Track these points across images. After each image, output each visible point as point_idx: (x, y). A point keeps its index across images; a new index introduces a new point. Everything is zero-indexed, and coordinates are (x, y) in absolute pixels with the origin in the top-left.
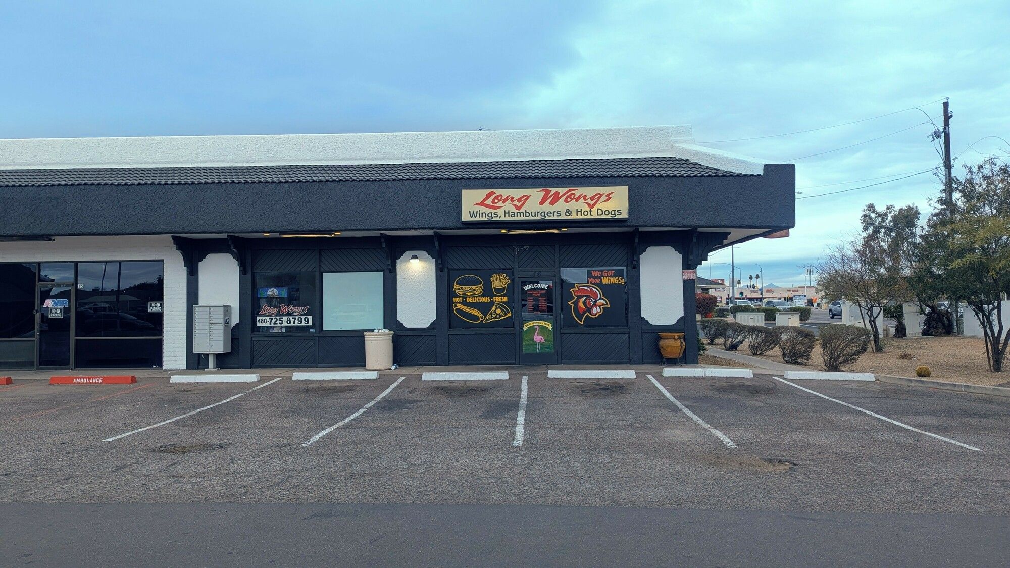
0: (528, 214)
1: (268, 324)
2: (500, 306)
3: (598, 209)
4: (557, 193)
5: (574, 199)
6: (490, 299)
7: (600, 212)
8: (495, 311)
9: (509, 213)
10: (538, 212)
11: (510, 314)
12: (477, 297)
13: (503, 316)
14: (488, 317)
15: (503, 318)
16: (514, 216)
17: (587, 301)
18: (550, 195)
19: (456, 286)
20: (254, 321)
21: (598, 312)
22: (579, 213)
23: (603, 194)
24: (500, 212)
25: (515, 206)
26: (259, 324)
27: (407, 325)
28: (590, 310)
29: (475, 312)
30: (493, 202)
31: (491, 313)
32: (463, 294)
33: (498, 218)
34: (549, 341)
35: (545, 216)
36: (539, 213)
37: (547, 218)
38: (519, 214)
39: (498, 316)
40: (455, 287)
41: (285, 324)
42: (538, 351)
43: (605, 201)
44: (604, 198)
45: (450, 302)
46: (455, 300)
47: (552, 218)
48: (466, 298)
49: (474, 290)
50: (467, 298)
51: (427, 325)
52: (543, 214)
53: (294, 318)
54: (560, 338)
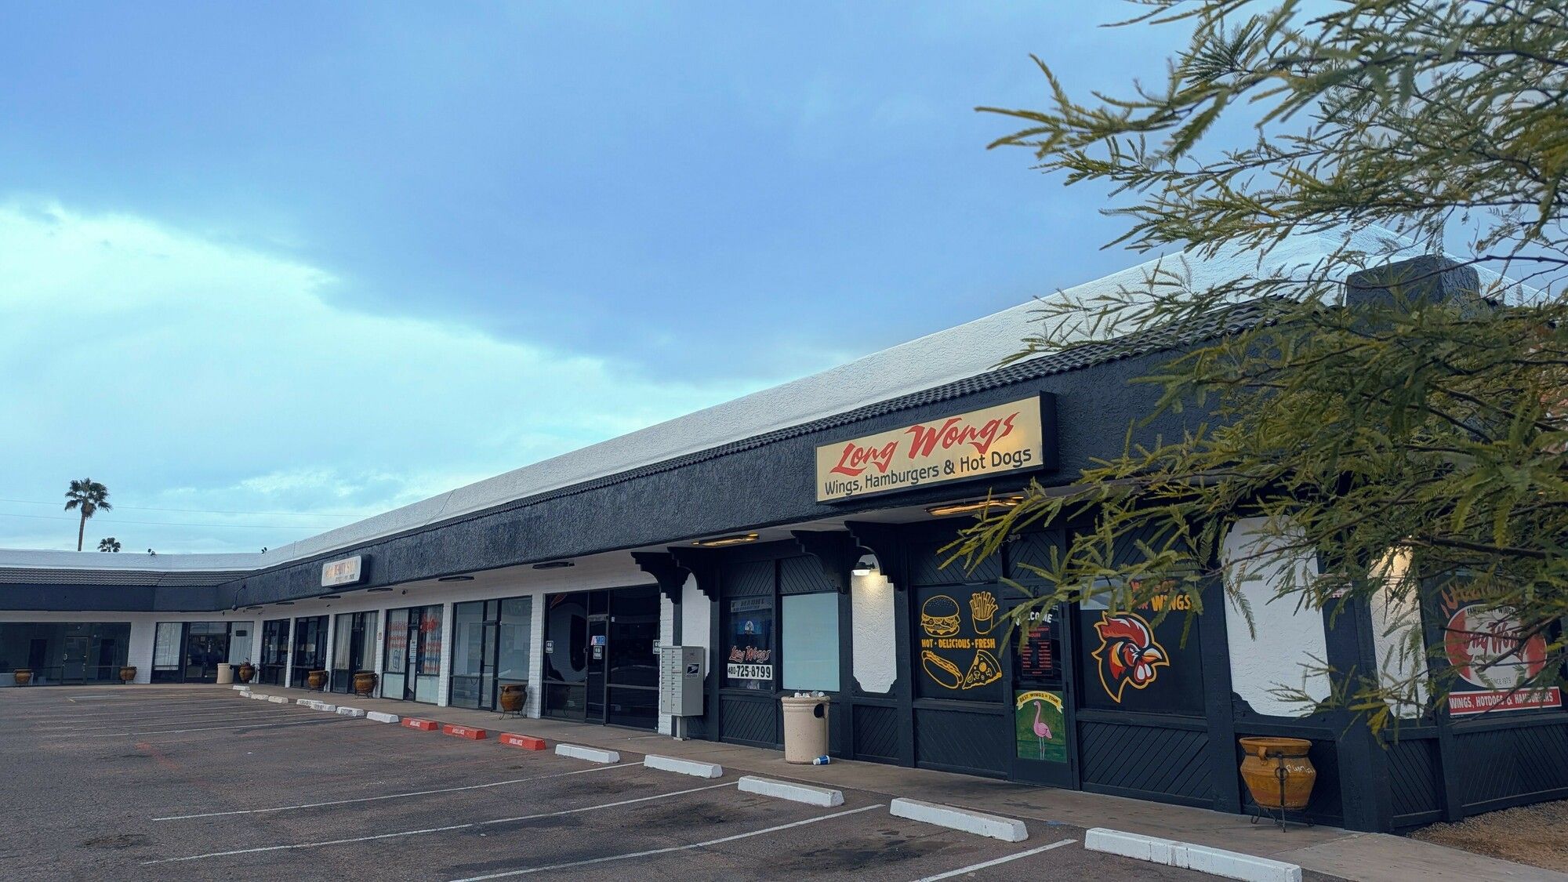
0: (895, 479)
1: (736, 676)
2: (985, 656)
3: (993, 453)
4: (932, 430)
5: (956, 438)
6: (971, 642)
7: (997, 459)
8: (978, 667)
9: (871, 480)
10: (908, 473)
11: (999, 675)
12: (952, 638)
13: (989, 678)
14: (969, 678)
15: (989, 681)
16: (878, 485)
17: (1125, 650)
18: (923, 437)
19: (925, 618)
20: (724, 671)
21: (1147, 678)
22: (965, 466)
23: (1000, 421)
24: (861, 479)
25: (878, 465)
26: (730, 676)
27: (864, 686)
28: (1131, 671)
29: (951, 668)
30: (853, 464)
31: (973, 670)
32: (935, 633)
33: (858, 492)
34: (1058, 737)
35: (917, 479)
36: (910, 475)
37: (921, 482)
38: (883, 479)
39: (983, 677)
40: (923, 619)
41: (750, 676)
42: (1042, 756)
43: (1003, 435)
44: (1002, 428)
45: (917, 648)
46: (923, 643)
47: (927, 481)
48: (937, 640)
49: (948, 624)
50: (940, 641)
51: (886, 689)
52: (914, 475)
53: (758, 668)
54: (1077, 731)
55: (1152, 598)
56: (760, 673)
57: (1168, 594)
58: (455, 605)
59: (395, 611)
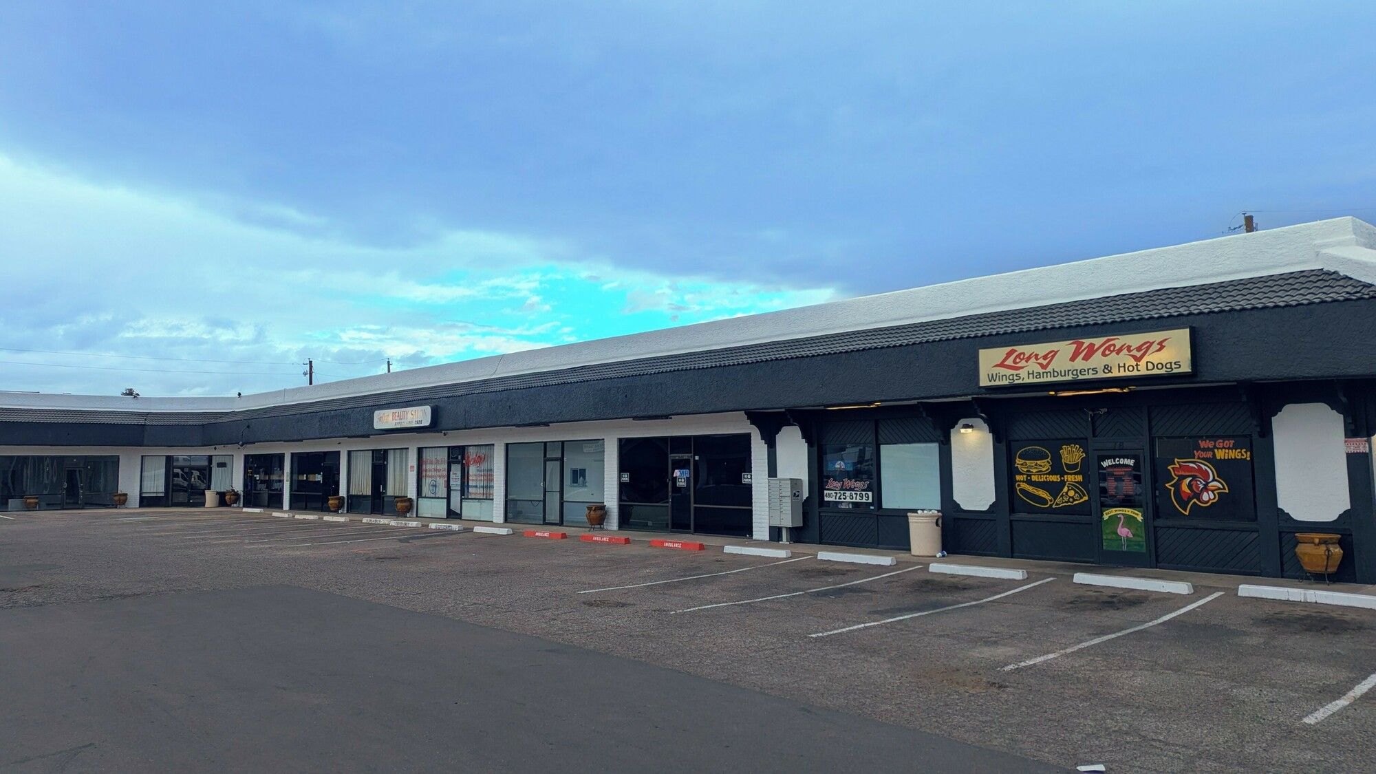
0: (1056, 374)
1: (833, 499)
2: (1074, 486)
3: (1147, 362)
4: (1092, 345)
5: (1113, 351)
6: (1060, 477)
7: (1150, 366)
8: (1067, 493)
9: (1033, 374)
10: (1068, 371)
11: (1086, 498)
12: (1044, 475)
13: (1077, 500)
14: (1058, 500)
15: (1077, 502)
16: (1040, 377)
17: (1193, 482)
18: (1083, 348)
19: (1019, 461)
20: (821, 496)
21: (1210, 499)
22: (1122, 369)
23: (1154, 342)
24: (1023, 373)
25: (1041, 364)
26: (826, 499)
27: (964, 507)
28: (1198, 496)
29: (1042, 493)
30: (1014, 362)
31: (1062, 495)
32: (1028, 471)
33: (1020, 381)
34: (1138, 536)
35: (1077, 375)
36: (1070, 372)
37: (1081, 377)
38: (1045, 374)
39: (1071, 500)
40: (1017, 462)
41: (848, 499)
42: (1124, 548)
43: (1157, 351)
44: (1155, 347)
45: (1012, 482)
46: (1018, 477)
47: (1086, 377)
48: (1030, 476)
49: (1041, 466)
50: (1033, 476)
51: (985, 508)
52: (1075, 373)
53: (856, 494)
54: (1152, 530)
55: (1216, 450)
56: (858, 497)
57: (1229, 448)
58: (507, 445)
59: (428, 449)
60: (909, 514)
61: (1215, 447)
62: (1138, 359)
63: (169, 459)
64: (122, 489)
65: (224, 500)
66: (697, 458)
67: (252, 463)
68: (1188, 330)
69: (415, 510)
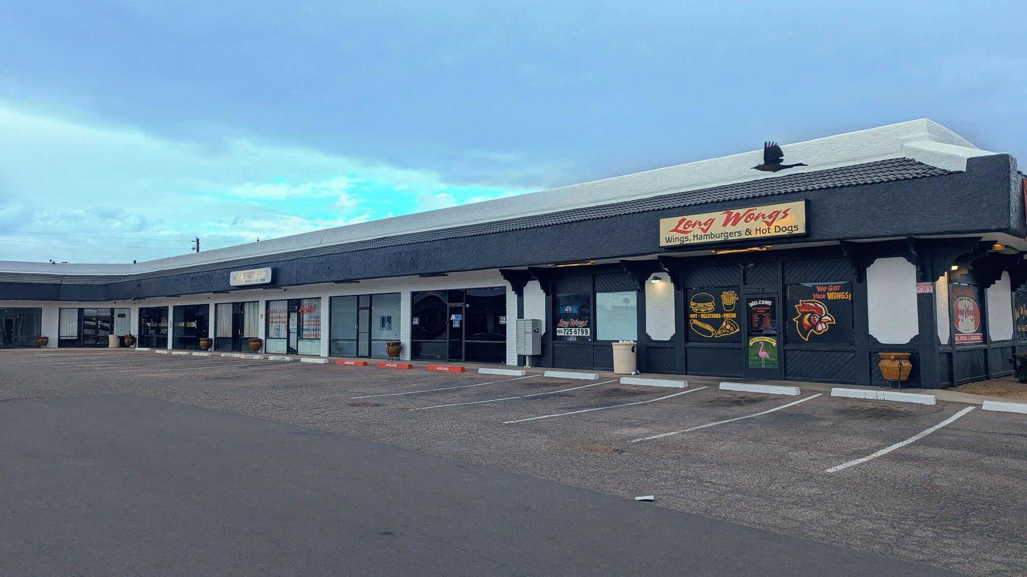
0: (713, 236)
1: (563, 334)
2: (730, 321)
3: (776, 226)
4: (738, 214)
5: (753, 218)
6: (721, 315)
7: (778, 229)
8: (725, 327)
9: (697, 236)
10: (722, 234)
11: (738, 330)
12: (709, 313)
13: (732, 331)
14: (719, 332)
15: (732, 333)
16: (702, 239)
17: (812, 317)
18: (732, 217)
19: (692, 304)
20: (555, 332)
21: (823, 329)
22: (758, 232)
23: (780, 211)
24: (690, 236)
25: (702, 229)
26: (558, 334)
27: (654, 338)
28: (815, 327)
29: (708, 327)
30: (684, 228)
31: (722, 328)
32: (699, 311)
33: (688, 242)
34: (773, 357)
35: (727, 237)
36: (723, 235)
37: (730, 238)
38: (705, 236)
39: (728, 332)
40: (691, 304)
41: (573, 334)
43: (782, 218)
44: (781, 215)
45: (687, 318)
46: (692, 316)
47: (734, 238)
48: (700, 314)
49: (708, 307)
50: (702, 315)
51: (668, 339)
52: (726, 235)
53: (579, 330)
54: (783, 354)
55: (828, 293)
56: (580, 332)
57: (837, 291)
58: (331, 298)
59: (274, 302)
60: (613, 343)
61: (827, 291)
62: (769, 224)
63: (81, 311)
64: (44, 333)
65: (123, 342)
66: (468, 306)
67: (145, 315)
68: (804, 202)
69: (264, 348)
